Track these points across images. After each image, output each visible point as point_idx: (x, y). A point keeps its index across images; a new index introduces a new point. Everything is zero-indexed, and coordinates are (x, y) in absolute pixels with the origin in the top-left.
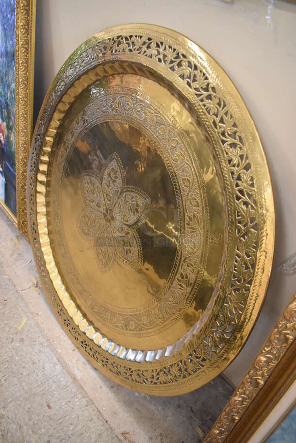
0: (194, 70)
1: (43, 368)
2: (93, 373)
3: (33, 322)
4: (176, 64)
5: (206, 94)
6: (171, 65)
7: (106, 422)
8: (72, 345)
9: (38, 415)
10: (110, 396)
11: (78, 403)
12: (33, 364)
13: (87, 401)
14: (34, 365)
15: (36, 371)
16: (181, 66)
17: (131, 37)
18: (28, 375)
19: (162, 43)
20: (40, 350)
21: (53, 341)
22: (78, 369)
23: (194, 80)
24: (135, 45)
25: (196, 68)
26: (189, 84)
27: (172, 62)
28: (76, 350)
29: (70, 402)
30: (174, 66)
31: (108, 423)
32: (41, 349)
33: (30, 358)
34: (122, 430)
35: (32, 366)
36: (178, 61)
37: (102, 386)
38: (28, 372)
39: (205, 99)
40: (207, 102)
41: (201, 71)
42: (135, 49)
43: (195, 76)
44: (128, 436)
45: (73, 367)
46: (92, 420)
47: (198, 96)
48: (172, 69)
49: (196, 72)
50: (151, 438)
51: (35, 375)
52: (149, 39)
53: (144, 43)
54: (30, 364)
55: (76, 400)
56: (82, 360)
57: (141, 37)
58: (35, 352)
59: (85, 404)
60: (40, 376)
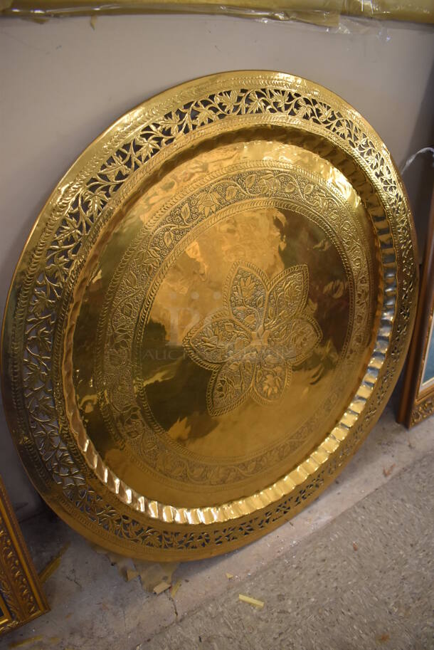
0: (314, 105)
1: (324, 560)
2: (322, 502)
3: (247, 584)
4: (293, 106)
5: (335, 122)
6: (289, 111)
7: (377, 489)
8: (284, 526)
9: (385, 560)
10: (347, 485)
11: (363, 517)
12: (319, 575)
13: (359, 507)
14: (321, 573)
15: (329, 569)
16: (300, 106)
17: (212, 97)
18: (337, 579)
19: (264, 90)
20: (296, 568)
21: (279, 552)
22: (319, 518)
23: (319, 115)
24: (225, 106)
25: (315, 102)
26: (315, 121)
27: (287, 107)
28: (291, 521)
29: (363, 526)
30: (292, 110)
31: (377, 487)
32: (294, 566)
33: (310, 580)
34: (383, 476)
35: (322, 577)
36: (293, 102)
37: (337, 492)
38: (332, 580)
39: (336, 128)
40: (338, 130)
41: (321, 103)
42: (228, 112)
43: (318, 110)
44: (387, 471)
45: (316, 524)
46: (378, 503)
47: (329, 127)
48: (292, 113)
49: (317, 106)
50: (385, 453)
51: (335, 570)
52: (244, 91)
53: (239, 99)
54: (320, 579)
55: (359, 519)
56: (305, 514)
57: (229, 93)
58: (301, 574)
59: (363, 509)
60: (336, 564)
